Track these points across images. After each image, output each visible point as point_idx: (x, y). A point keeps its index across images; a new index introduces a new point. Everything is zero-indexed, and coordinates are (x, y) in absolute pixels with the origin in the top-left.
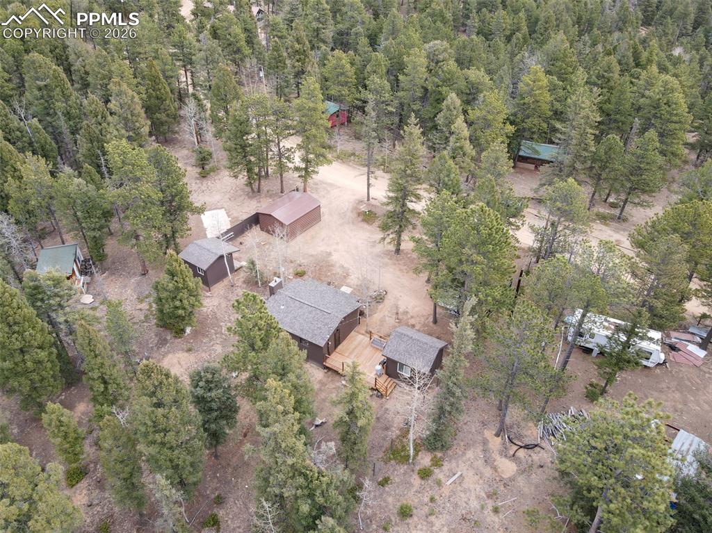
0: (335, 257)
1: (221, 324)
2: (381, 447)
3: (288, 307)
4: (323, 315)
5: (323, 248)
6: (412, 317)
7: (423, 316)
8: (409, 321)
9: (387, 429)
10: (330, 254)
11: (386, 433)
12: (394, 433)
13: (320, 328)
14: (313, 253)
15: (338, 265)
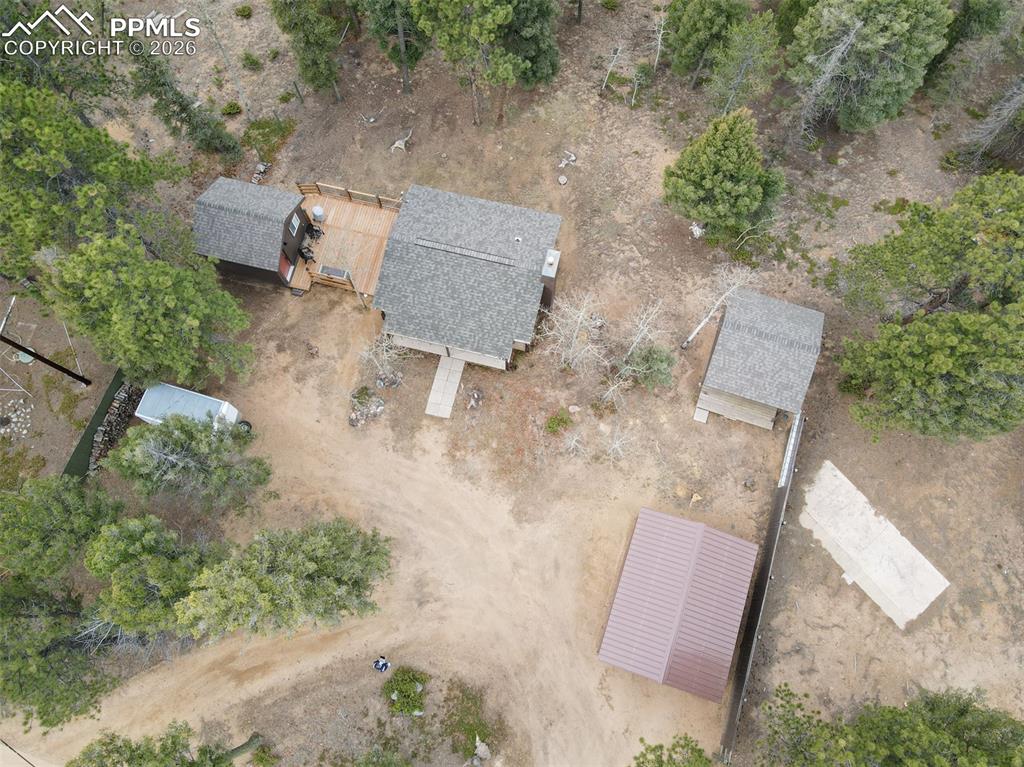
0: (501, 507)
1: (647, 262)
2: (300, 135)
3: (507, 240)
4: (430, 235)
5: (544, 532)
6: (286, 369)
7: (264, 378)
8: (290, 360)
9: (296, 160)
10: (519, 515)
11: (297, 154)
12: (284, 156)
13: (427, 212)
14: (559, 507)
15: (485, 480)
